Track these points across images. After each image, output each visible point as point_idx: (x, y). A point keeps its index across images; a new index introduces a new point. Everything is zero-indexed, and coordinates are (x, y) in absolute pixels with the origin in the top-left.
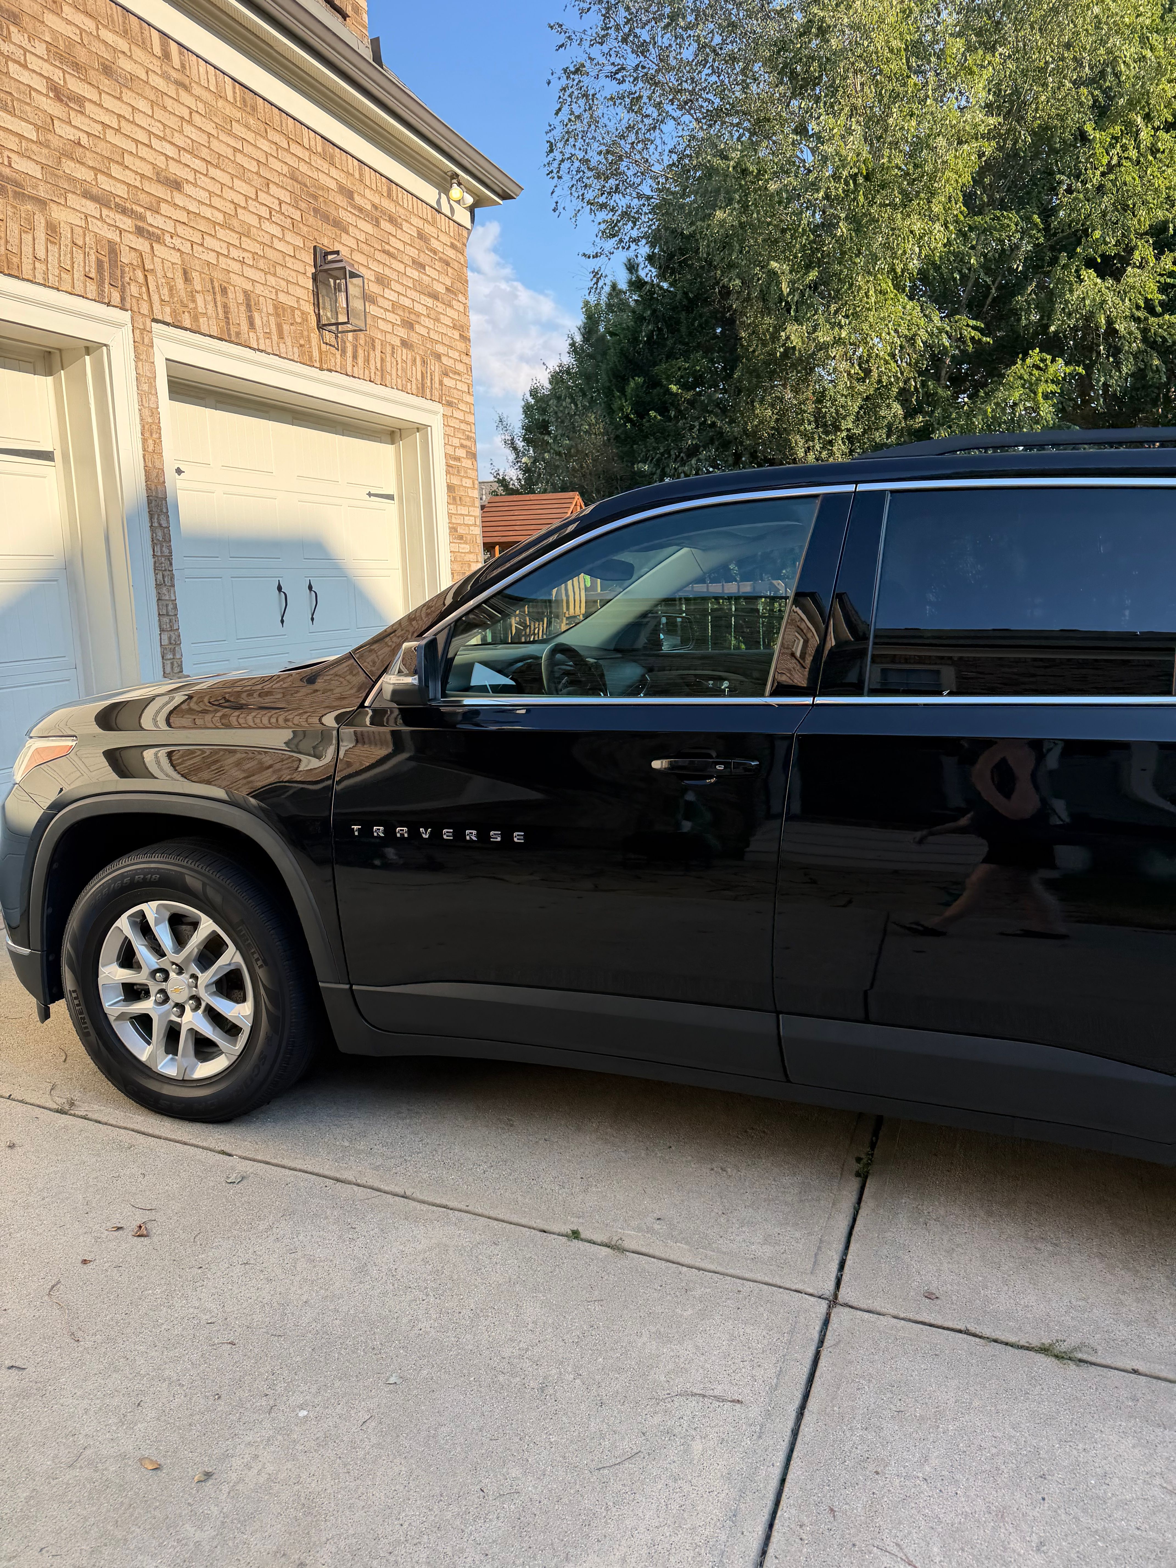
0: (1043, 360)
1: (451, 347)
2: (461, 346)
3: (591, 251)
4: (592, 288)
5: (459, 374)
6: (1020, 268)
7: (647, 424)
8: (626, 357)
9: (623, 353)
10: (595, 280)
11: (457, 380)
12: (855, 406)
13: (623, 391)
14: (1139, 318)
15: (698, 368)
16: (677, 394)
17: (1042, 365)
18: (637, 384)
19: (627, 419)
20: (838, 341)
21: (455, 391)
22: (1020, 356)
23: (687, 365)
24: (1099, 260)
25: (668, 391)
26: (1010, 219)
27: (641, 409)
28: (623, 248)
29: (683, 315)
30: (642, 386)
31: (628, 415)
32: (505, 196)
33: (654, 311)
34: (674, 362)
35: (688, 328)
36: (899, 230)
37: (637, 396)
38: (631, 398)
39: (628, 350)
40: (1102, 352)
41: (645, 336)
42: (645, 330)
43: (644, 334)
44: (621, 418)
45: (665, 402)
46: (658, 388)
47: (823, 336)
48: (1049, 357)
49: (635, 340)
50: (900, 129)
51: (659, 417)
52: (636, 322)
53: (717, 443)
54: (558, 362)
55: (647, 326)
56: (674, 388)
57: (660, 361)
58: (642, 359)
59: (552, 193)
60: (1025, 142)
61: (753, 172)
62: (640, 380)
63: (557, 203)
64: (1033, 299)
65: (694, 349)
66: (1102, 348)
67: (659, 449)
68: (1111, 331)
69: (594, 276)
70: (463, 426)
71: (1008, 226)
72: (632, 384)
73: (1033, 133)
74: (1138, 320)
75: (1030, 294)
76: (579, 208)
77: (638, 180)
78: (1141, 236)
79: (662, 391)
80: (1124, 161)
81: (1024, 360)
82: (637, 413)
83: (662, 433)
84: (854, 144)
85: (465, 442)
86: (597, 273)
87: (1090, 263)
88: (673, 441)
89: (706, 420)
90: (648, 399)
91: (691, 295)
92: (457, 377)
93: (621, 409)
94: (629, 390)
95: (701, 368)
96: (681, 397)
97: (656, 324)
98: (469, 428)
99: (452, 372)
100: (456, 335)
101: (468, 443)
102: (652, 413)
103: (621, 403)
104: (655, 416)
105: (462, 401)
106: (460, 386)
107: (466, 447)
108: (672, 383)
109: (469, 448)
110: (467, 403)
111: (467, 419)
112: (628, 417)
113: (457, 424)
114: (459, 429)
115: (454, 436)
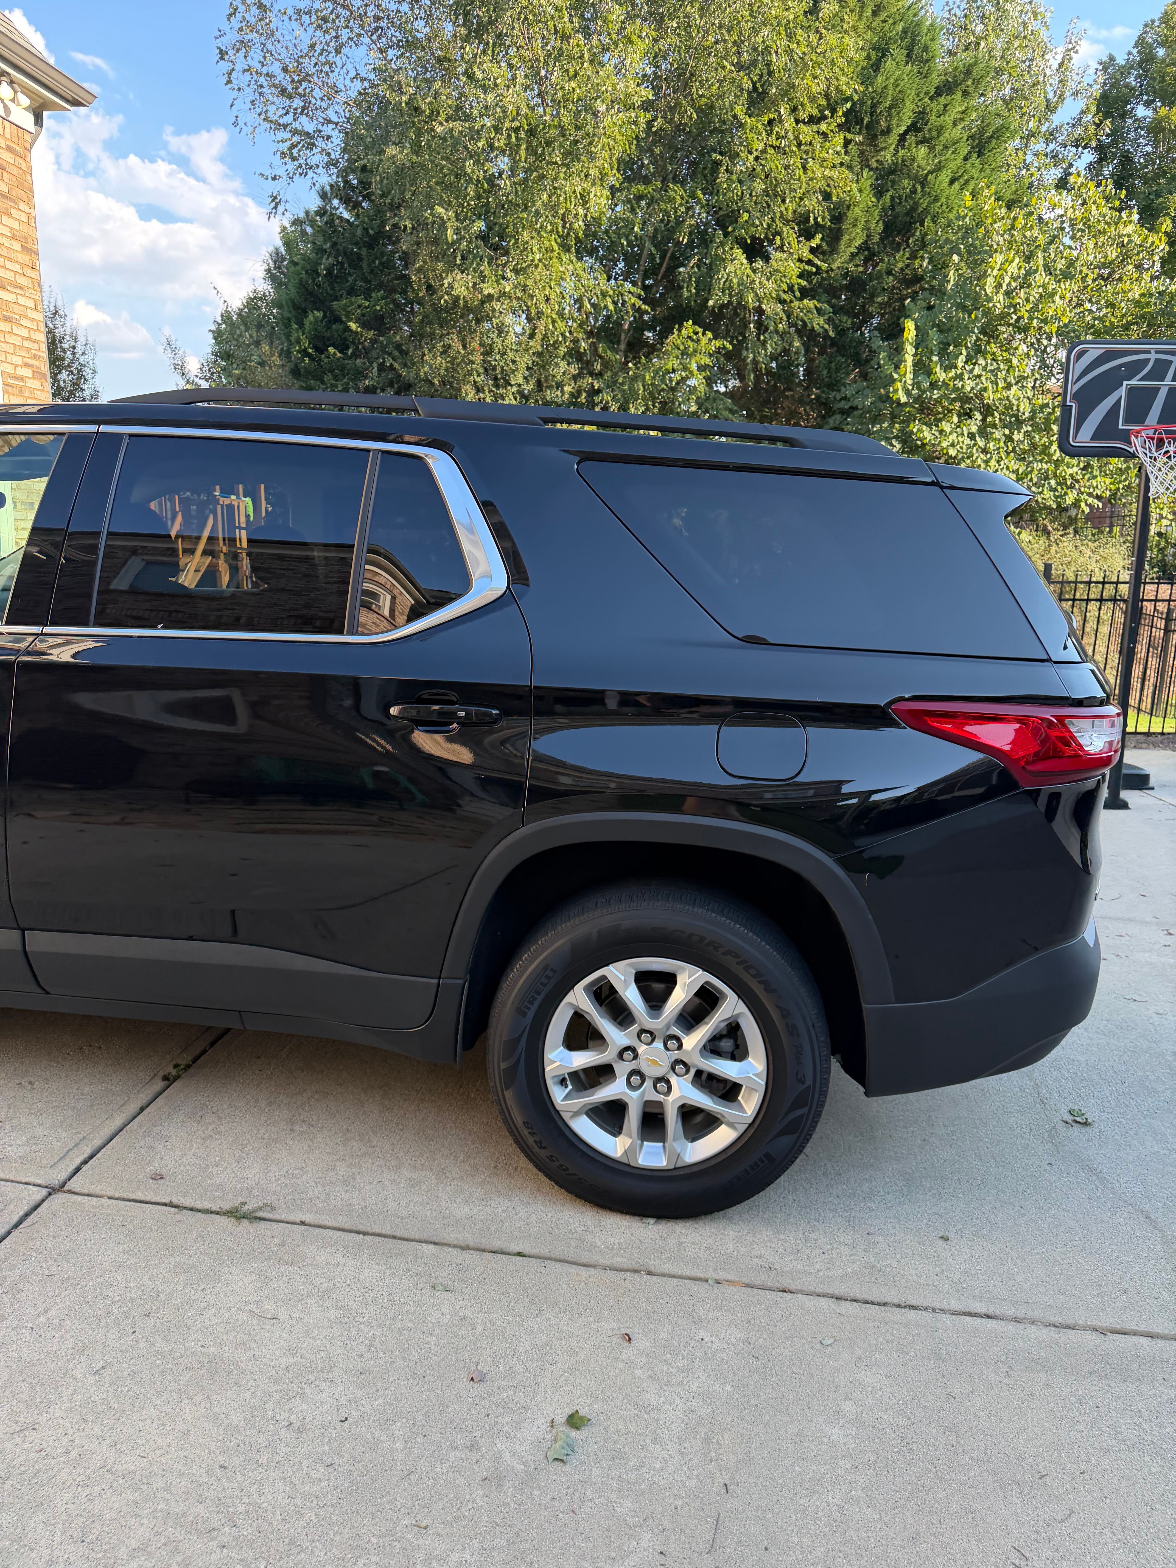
0: (696, 333)
1: (10, 259)
2: (25, 258)
3: (268, 172)
4: (271, 213)
5: (21, 288)
6: (685, 241)
7: (326, 360)
8: (306, 289)
9: (302, 284)
10: (273, 204)
11: (17, 294)
12: (525, 360)
13: (301, 325)
14: (785, 301)
15: (378, 308)
16: (356, 333)
17: (695, 337)
18: (315, 318)
19: (305, 353)
20: (503, 294)
21: (15, 306)
22: (677, 326)
23: (367, 304)
24: (749, 242)
25: (348, 329)
26: (676, 192)
27: (320, 345)
28: (301, 174)
29: (364, 252)
30: (322, 321)
31: (305, 349)
32: (76, 103)
33: (334, 244)
34: (353, 299)
35: (369, 265)
36: (561, 189)
37: (316, 330)
38: (310, 332)
39: (307, 282)
40: (753, 330)
41: (325, 269)
42: (326, 262)
43: (322, 267)
44: (299, 352)
45: (345, 339)
46: (337, 324)
47: (488, 289)
48: (700, 330)
49: (315, 273)
50: (561, 88)
51: (339, 355)
52: (317, 254)
53: (396, 386)
54: (252, 288)
55: (327, 259)
56: (353, 326)
57: (341, 296)
58: (322, 293)
59: (232, 106)
60: (691, 118)
61: (424, 112)
62: (319, 314)
63: (237, 117)
64: (695, 272)
65: (375, 288)
66: (752, 326)
67: (337, 387)
68: (760, 311)
69: (273, 201)
70: (27, 344)
71: (674, 198)
72: (311, 318)
73: (699, 110)
74: (782, 302)
75: (693, 267)
76: (256, 124)
77: (324, 104)
78: (787, 222)
79: (341, 327)
80: (768, 148)
81: (680, 331)
82: (316, 348)
83: (341, 371)
84: (513, 97)
85: (29, 361)
86: (276, 198)
87: (741, 242)
88: (352, 380)
89: (384, 361)
90: (328, 334)
91: (371, 232)
92: (19, 291)
93: (298, 341)
94: (307, 323)
95: (382, 308)
96: (362, 336)
97: (336, 257)
98: (36, 346)
99: (11, 285)
100: (17, 246)
101: (35, 363)
102: (331, 350)
103: (298, 336)
104: (334, 353)
105: (26, 317)
106: (21, 301)
107: (32, 366)
108: (351, 320)
109: (37, 368)
110: (33, 320)
111: (33, 337)
112: (305, 350)
113: (18, 341)
114: (22, 347)
115: (14, 354)
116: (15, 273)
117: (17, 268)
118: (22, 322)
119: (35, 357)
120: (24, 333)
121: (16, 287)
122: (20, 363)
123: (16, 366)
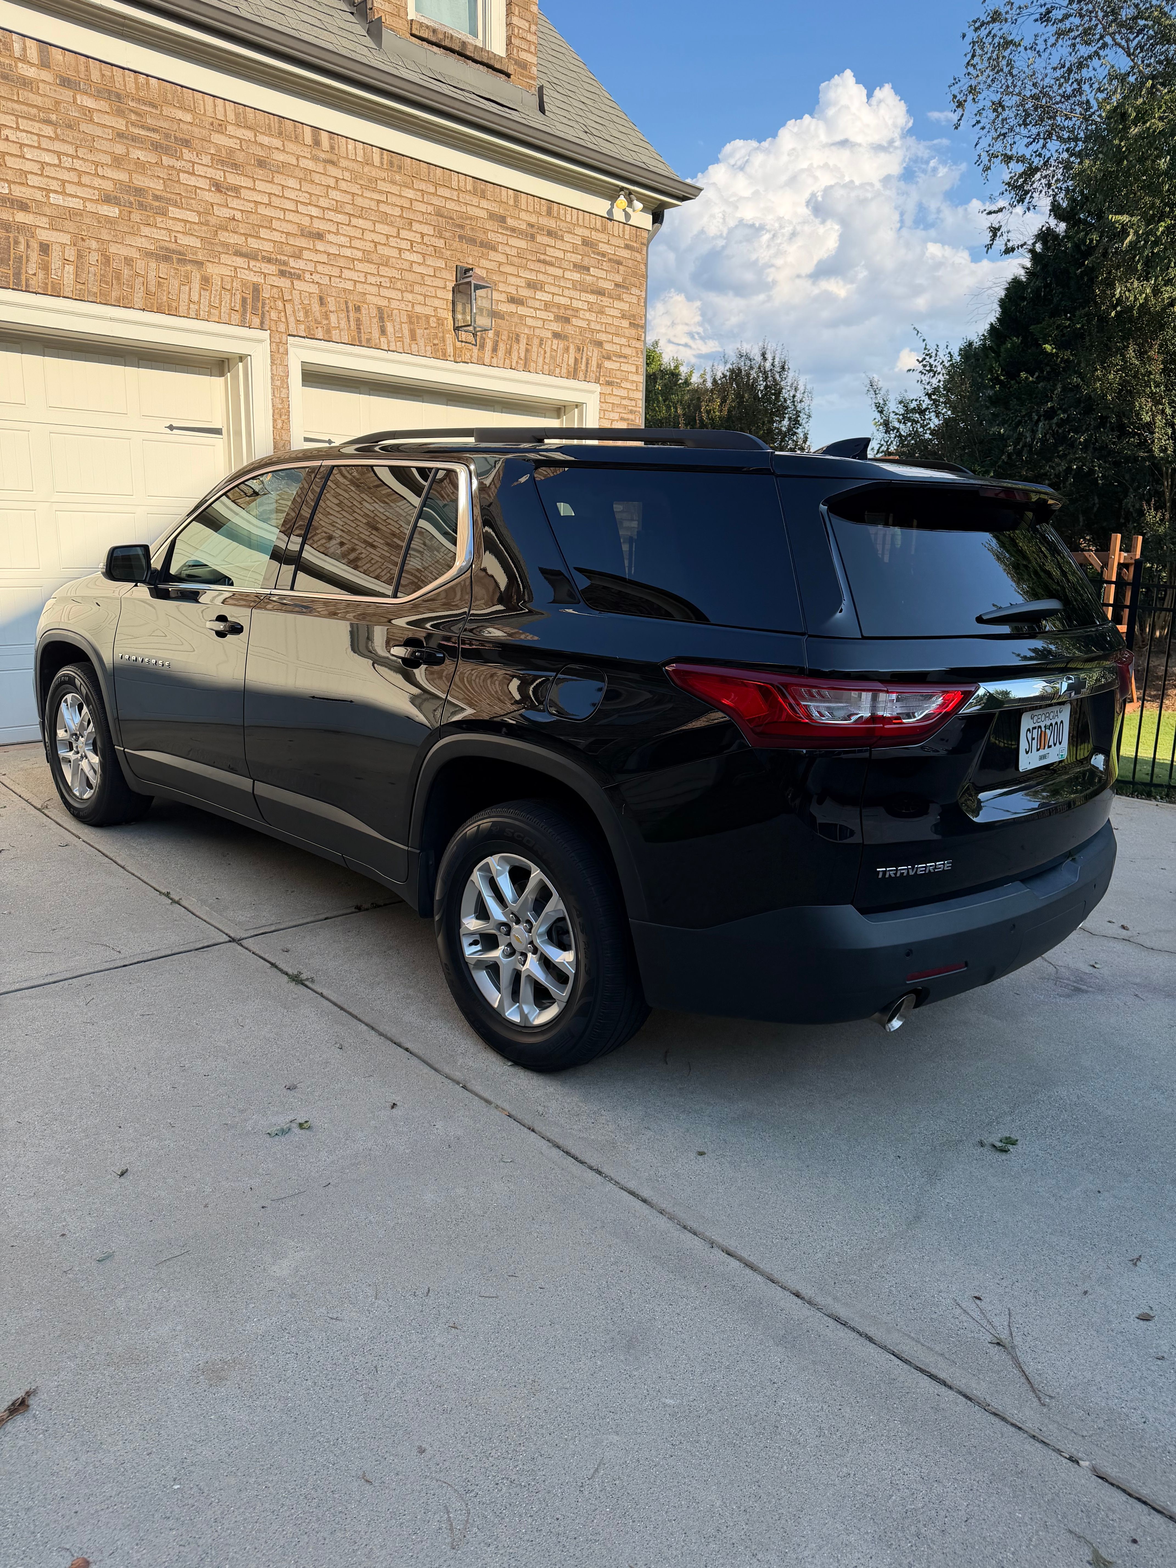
1: (617, 335)
2: (633, 332)
5: (625, 357)
7: (1016, 386)
8: (1009, 316)
11: (622, 362)
13: (997, 353)
15: (1078, 326)
16: (1051, 354)
18: (1013, 344)
19: (996, 380)
21: (618, 372)
23: (1068, 323)
25: (1044, 352)
27: (1013, 371)
30: (1018, 346)
31: (998, 376)
32: (685, 199)
33: (1045, 266)
34: (1054, 320)
37: (1011, 356)
38: (1005, 359)
41: (1031, 293)
43: (1029, 290)
44: (990, 380)
45: (1039, 362)
46: (1033, 348)
51: (1030, 379)
55: (1035, 282)
56: (1048, 347)
57: (1043, 318)
58: (1024, 318)
62: (1017, 340)
70: (624, 402)
72: (1008, 344)
79: (1036, 350)
82: (1008, 374)
83: (1029, 395)
85: (625, 416)
88: (1037, 404)
90: (1022, 359)
92: (622, 360)
93: (991, 370)
94: (1003, 350)
95: (1083, 326)
96: (1058, 357)
97: (1045, 279)
98: (633, 403)
99: (616, 356)
100: (625, 323)
101: (631, 416)
102: (1023, 375)
103: (991, 365)
104: (1026, 378)
105: (627, 380)
106: (625, 367)
107: (628, 419)
108: (1047, 342)
109: (632, 421)
110: (633, 382)
111: (631, 396)
112: (997, 378)
113: (617, 401)
114: (619, 405)
115: (613, 411)
116: (621, 345)
117: (623, 341)
118: (622, 385)
119: (631, 412)
120: (623, 393)
121: (620, 356)
122: (617, 418)
123: (613, 421)
